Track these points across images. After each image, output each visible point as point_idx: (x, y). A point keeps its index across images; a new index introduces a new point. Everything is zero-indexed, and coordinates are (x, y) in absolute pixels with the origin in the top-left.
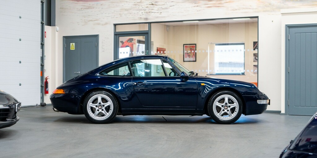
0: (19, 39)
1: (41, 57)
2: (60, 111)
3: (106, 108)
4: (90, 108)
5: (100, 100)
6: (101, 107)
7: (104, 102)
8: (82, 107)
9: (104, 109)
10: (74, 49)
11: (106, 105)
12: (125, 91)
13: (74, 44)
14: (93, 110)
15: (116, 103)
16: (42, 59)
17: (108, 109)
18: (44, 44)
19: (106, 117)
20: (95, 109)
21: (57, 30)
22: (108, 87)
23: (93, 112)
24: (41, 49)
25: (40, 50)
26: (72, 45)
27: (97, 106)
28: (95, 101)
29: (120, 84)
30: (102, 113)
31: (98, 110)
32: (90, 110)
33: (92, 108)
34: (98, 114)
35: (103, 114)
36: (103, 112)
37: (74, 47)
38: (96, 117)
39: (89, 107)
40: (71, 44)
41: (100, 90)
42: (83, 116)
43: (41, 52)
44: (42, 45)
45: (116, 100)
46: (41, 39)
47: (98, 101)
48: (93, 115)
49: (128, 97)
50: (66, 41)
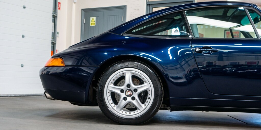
0: (23, 6)
1: (52, 33)
2: (56, 99)
3: (139, 95)
4: (109, 94)
5: (128, 79)
6: (130, 92)
7: (136, 84)
8: (94, 91)
9: (137, 97)
10: (95, 25)
11: (141, 89)
12: (179, 64)
13: (95, 18)
14: (115, 98)
15: (159, 86)
16: (54, 35)
17: (143, 97)
18: (56, 17)
19: (139, 111)
20: (119, 96)
21: (75, 2)
22: (144, 55)
23: (116, 102)
24: (53, 22)
25: (52, 24)
26: (93, 19)
27: (122, 91)
28: (120, 80)
29: (171, 50)
30: (132, 104)
31: (125, 99)
32: (110, 98)
33: (113, 95)
34: (125, 107)
35: (134, 105)
36: (134, 102)
37: (95, 22)
38: (121, 112)
39: (108, 91)
40: (91, 18)
41: (129, 61)
42: (97, 108)
43: (53, 27)
44: (55, 17)
45: (159, 80)
46: (53, 10)
47: (124, 81)
48: (115, 108)
49: (186, 76)
50: (85, 15)
